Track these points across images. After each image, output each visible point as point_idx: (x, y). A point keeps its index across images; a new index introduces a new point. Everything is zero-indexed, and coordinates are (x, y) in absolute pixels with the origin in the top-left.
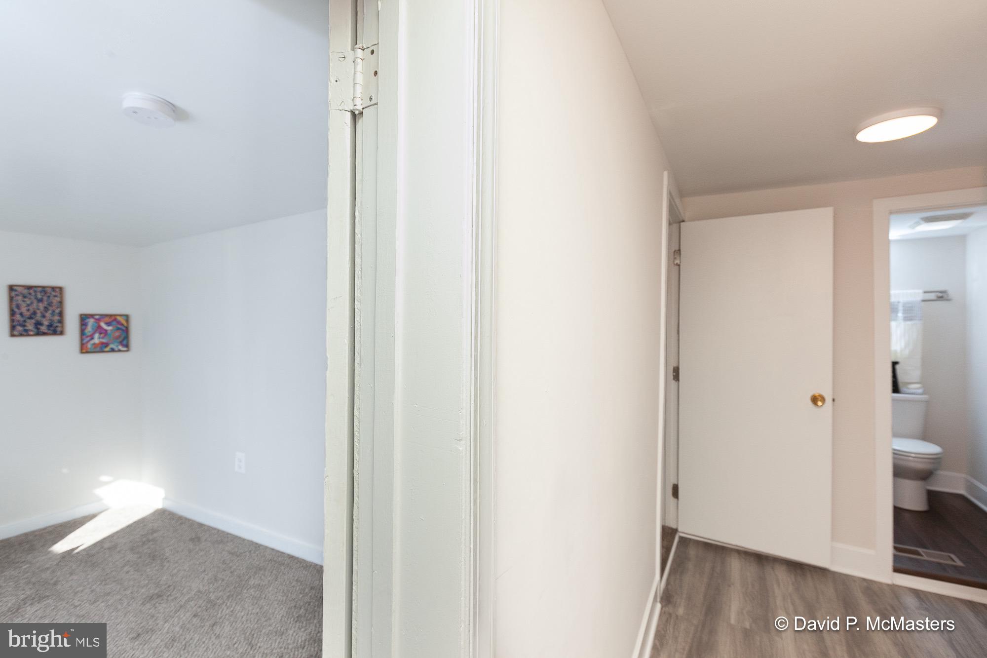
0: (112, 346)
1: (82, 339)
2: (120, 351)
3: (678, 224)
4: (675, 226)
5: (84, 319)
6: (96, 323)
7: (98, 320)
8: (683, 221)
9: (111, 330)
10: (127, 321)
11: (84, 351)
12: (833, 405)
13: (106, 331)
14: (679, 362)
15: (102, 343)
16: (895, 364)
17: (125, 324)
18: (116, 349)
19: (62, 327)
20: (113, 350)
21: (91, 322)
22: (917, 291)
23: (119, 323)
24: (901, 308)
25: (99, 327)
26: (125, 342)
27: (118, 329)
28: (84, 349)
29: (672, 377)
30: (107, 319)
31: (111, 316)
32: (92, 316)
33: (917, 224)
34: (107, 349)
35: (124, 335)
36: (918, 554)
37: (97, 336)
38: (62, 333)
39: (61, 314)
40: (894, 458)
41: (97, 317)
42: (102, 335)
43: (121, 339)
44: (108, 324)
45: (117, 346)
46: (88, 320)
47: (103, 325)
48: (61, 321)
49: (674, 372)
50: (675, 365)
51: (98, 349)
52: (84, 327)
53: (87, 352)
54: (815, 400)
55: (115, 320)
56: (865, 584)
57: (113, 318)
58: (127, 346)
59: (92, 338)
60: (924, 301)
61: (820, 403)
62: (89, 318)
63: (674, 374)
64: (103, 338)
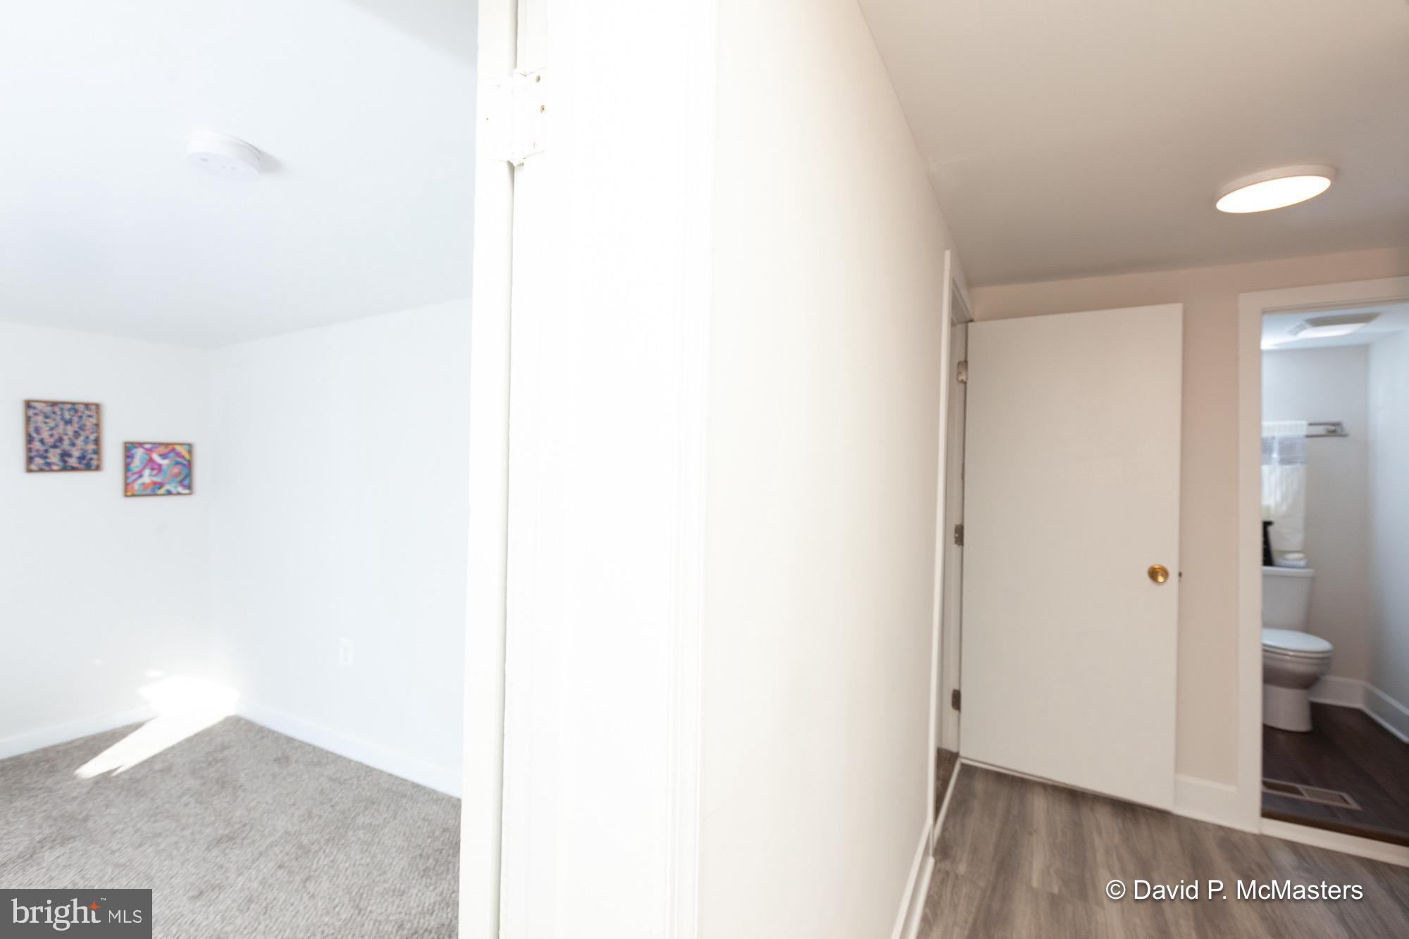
0: (168, 487)
1: (126, 478)
2: (179, 494)
3: (964, 325)
4: (960, 327)
5: (129, 449)
6: (147, 454)
7: (149, 451)
8: (972, 321)
9: (167, 465)
10: (190, 452)
11: (129, 493)
12: (1180, 581)
13: (160, 466)
14: (963, 519)
15: (155, 483)
16: (1266, 525)
17: (187, 456)
18: (174, 491)
19: (99, 459)
20: (169, 493)
21: (139, 453)
22: (1299, 422)
23: (179, 455)
24: (1276, 446)
25: (151, 460)
26: (186, 482)
27: (178, 463)
28: (128, 491)
29: (954, 540)
30: (162, 450)
31: (167, 445)
32: (141, 445)
33: (1301, 328)
34: (162, 491)
35: (185, 471)
36: (1298, 793)
37: (147, 472)
38: (98, 468)
39: (97, 441)
40: (1265, 657)
41: (148, 446)
42: (155, 472)
43: (182, 477)
44: (164, 456)
45: (176, 487)
46: (134, 451)
47: (156, 457)
48: (97, 452)
49: (956, 532)
50: (958, 522)
51: (148, 492)
52: (129, 460)
53: (133, 495)
54: (1153, 574)
55: (173, 450)
56: (1222, 833)
57: (170, 448)
58: (189, 487)
59: (141, 476)
60: (1308, 436)
61: (1161, 579)
62: (136, 447)
63: (957, 535)
64: (155, 475)
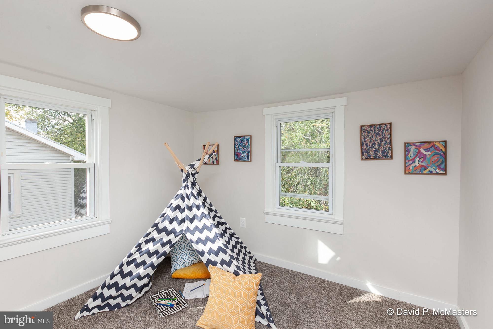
0: (430, 169)
1: (406, 163)
2: (437, 174)
5: (407, 146)
6: (417, 149)
7: (419, 146)
9: (429, 155)
10: (445, 147)
13: (426, 155)
15: (422, 166)
17: (444, 150)
18: (434, 172)
19: (392, 153)
20: (431, 173)
21: (413, 149)
23: (437, 148)
25: (419, 152)
26: (443, 166)
27: (436, 154)
28: (407, 172)
30: (426, 146)
31: (430, 142)
32: (414, 143)
34: (426, 171)
35: (442, 159)
37: (417, 160)
38: (391, 158)
39: (391, 143)
41: (417, 144)
42: (422, 160)
43: (438, 164)
44: (427, 150)
45: (435, 170)
46: (410, 147)
47: (422, 150)
48: (391, 149)
51: (418, 171)
52: (407, 153)
53: (409, 173)
55: (434, 146)
57: (432, 144)
58: (445, 170)
59: (414, 162)
62: (411, 145)
64: (422, 162)
